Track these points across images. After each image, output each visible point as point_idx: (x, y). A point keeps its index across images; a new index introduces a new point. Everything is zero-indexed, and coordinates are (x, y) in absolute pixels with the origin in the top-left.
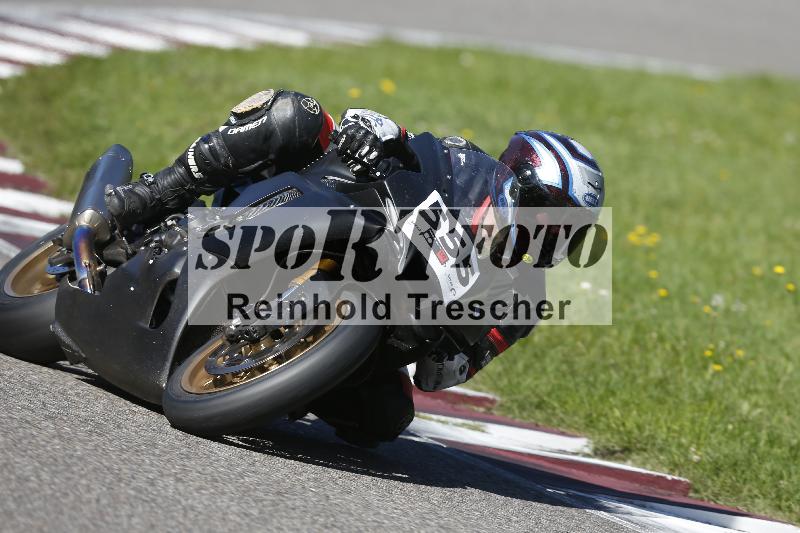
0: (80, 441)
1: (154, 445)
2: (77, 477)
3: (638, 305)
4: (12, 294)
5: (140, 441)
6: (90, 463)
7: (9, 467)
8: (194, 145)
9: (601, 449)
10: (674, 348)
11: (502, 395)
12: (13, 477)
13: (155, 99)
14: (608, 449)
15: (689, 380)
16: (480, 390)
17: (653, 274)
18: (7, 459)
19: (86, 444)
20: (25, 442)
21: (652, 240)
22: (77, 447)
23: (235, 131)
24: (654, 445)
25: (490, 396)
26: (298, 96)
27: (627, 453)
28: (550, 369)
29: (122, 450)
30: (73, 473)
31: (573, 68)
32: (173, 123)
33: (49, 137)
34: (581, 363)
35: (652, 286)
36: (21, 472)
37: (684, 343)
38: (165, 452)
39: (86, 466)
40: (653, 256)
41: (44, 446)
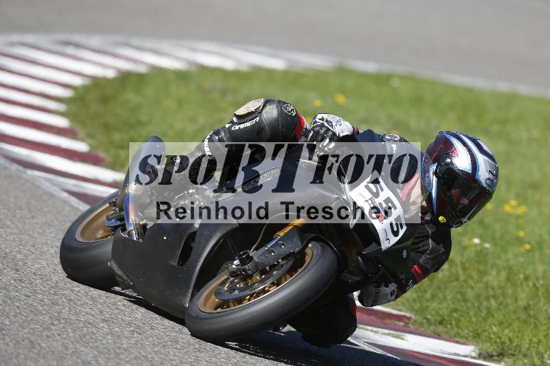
0: (125, 337)
1: (177, 342)
2: (123, 362)
3: (510, 255)
4: (81, 240)
5: (166, 339)
6: (132, 353)
7: (77, 354)
8: (208, 137)
9: (484, 354)
10: (534, 285)
11: (416, 315)
12: (79, 361)
13: (180, 103)
14: (488, 354)
15: (545, 308)
16: (400, 310)
17: (521, 234)
18: (76, 349)
19: (130, 340)
20: (87, 337)
21: (521, 210)
22: (124, 342)
23: (237, 127)
24: (520, 351)
25: (408, 315)
26: (280, 103)
27: (501, 357)
28: (449, 297)
29: (154, 345)
30: (121, 359)
31: (469, 90)
32: (193, 120)
33: (107, 128)
34: (470, 294)
35: (520, 241)
36: (85, 357)
37: (541, 282)
38: (183, 347)
39: (129, 355)
40: (521, 222)
41: (101, 340)
